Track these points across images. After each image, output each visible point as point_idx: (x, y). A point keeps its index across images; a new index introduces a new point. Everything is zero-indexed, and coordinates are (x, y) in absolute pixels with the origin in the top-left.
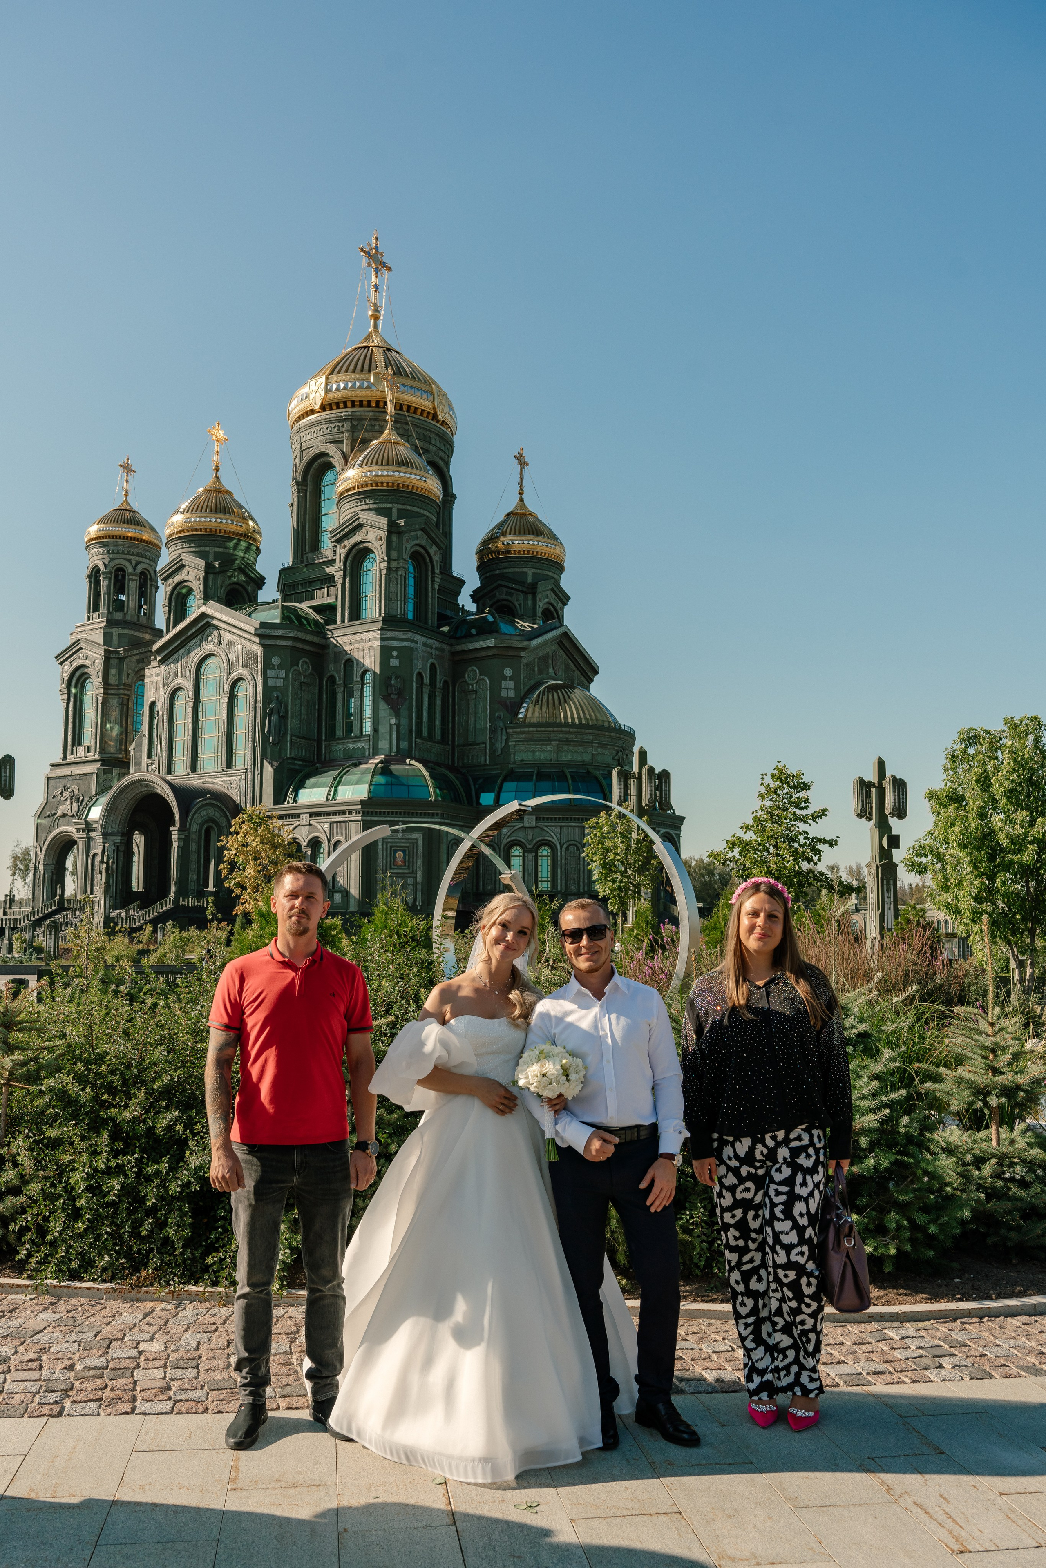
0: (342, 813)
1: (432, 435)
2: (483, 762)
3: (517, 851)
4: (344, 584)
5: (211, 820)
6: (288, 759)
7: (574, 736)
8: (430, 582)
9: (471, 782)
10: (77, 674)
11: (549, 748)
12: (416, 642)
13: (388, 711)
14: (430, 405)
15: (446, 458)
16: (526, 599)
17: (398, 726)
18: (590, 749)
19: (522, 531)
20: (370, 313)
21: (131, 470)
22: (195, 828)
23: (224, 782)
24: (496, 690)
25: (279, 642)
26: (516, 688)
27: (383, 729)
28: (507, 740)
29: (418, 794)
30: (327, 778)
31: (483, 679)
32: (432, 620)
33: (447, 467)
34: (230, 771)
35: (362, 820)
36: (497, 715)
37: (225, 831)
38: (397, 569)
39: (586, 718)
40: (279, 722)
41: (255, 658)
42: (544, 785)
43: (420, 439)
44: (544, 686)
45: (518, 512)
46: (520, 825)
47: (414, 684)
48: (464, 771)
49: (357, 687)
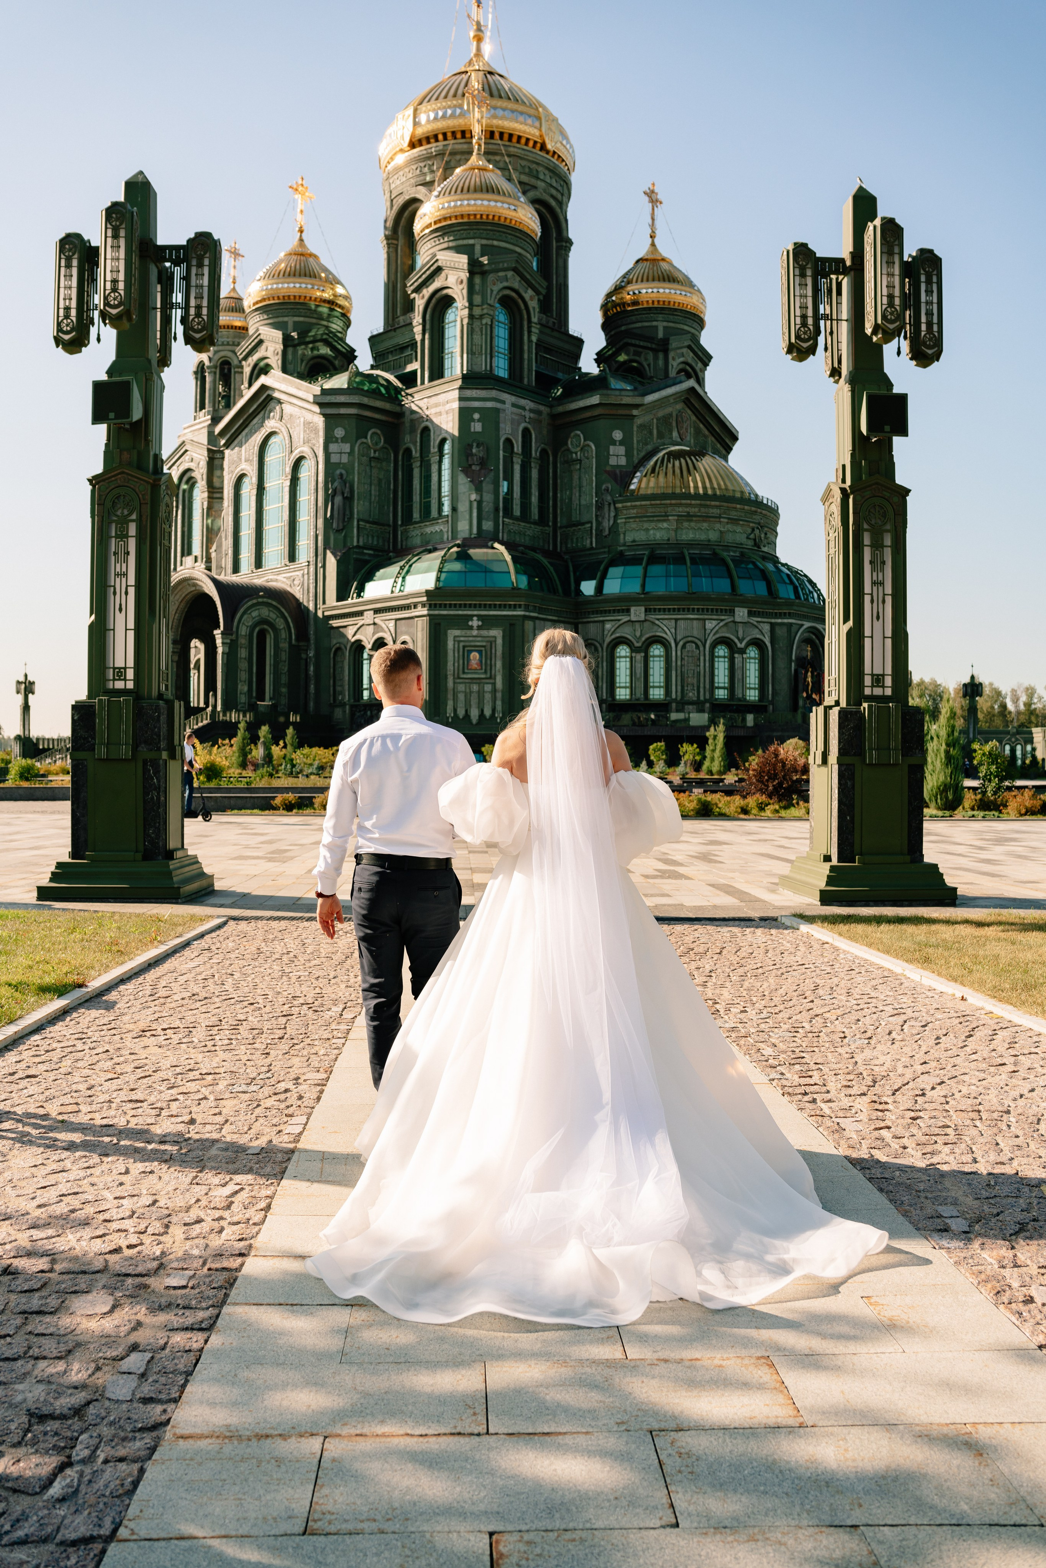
0: (407, 607)
1: (540, 169)
2: (588, 546)
3: (623, 651)
4: (423, 340)
5: (264, 621)
6: (354, 547)
7: (697, 510)
8: (526, 333)
9: (571, 569)
10: (186, 479)
11: (665, 525)
12: (503, 402)
13: (467, 485)
14: (537, 132)
15: (559, 196)
16: (656, 359)
17: (480, 503)
18: (717, 526)
19: (651, 278)
20: (472, 34)
21: (239, 255)
22: (243, 631)
23: (287, 578)
24: (603, 457)
25: (343, 411)
26: (628, 454)
27: (463, 507)
29: (503, 583)
30: (394, 569)
31: (589, 446)
32: (529, 378)
33: (561, 208)
34: (293, 566)
35: (429, 615)
36: (604, 487)
37: (284, 635)
38: (481, 317)
39: (713, 488)
40: (344, 504)
41: (316, 431)
42: (656, 569)
43: (524, 173)
44: (664, 452)
45: (649, 257)
46: (625, 619)
47: (501, 452)
48: (566, 557)
49: (435, 459)
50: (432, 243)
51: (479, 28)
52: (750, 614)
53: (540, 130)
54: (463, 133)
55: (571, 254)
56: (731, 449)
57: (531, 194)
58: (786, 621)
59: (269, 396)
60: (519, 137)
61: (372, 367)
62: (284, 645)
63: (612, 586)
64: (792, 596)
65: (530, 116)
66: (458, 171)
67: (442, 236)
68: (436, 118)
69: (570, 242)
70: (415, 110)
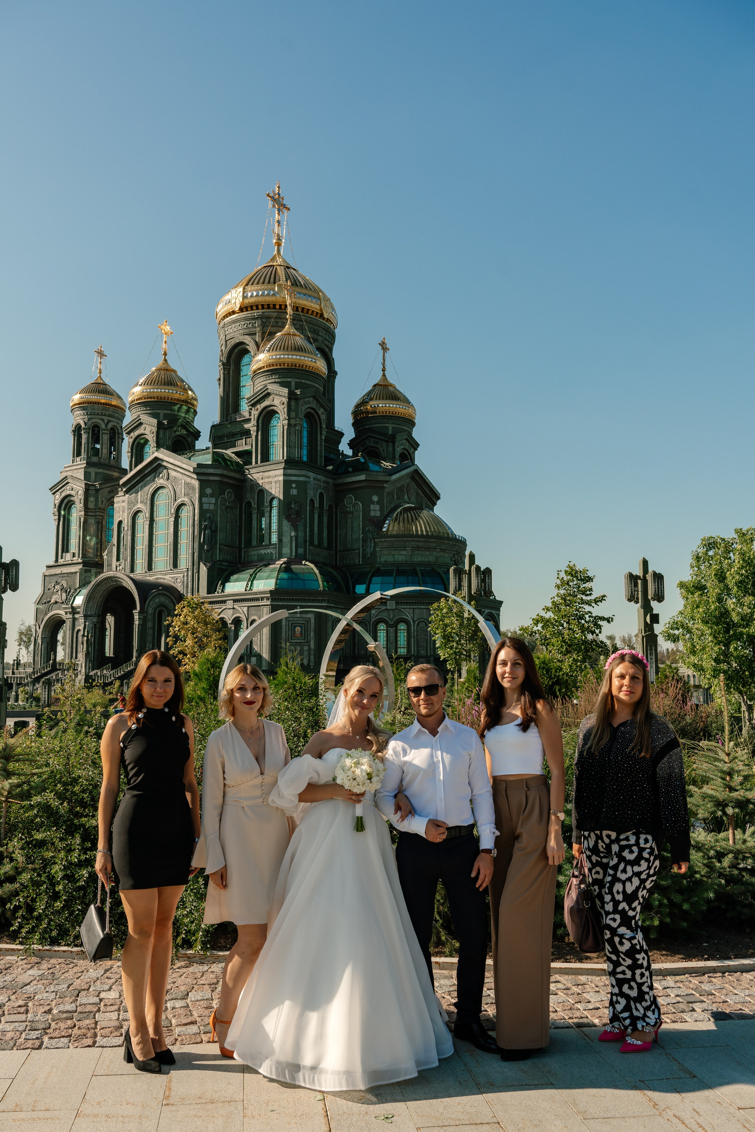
0: (257, 599)
2: (357, 563)
3: (382, 626)
4: (257, 436)
5: (162, 605)
6: (217, 561)
7: (423, 544)
8: (319, 434)
9: (349, 577)
10: (66, 501)
11: (404, 552)
12: (309, 477)
13: (289, 527)
14: (318, 307)
16: (388, 446)
17: (296, 537)
18: (434, 553)
19: (385, 397)
20: (275, 241)
21: (103, 355)
22: (150, 611)
23: (172, 578)
24: (366, 511)
25: (211, 478)
26: (381, 510)
27: (286, 540)
29: (311, 586)
30: (246, 575)
31: (357, 504)
32: (321, 461)
33: (330, 352)
34: (176, 570)
35: (271, 605)
36: (367, 529)
38: (295, 425)
39: (431, 531)
40: (211, 534)
41: (193, 489)
42: (401, 579)
44: (401, 508)
45: (382, 383)
46: (384, 608)
47: (308, 507)
48: (346, 570)
49: (266, 509)
50: (262, 379)
51: (279, 238)
53: (320, 306)
55: (336, 380)
56: (436, 504)
59: (160, 464)
60: (308, 310)
65: (314, 297)
66: (278, 335)
69: (336, 373)
70: (244, 289)
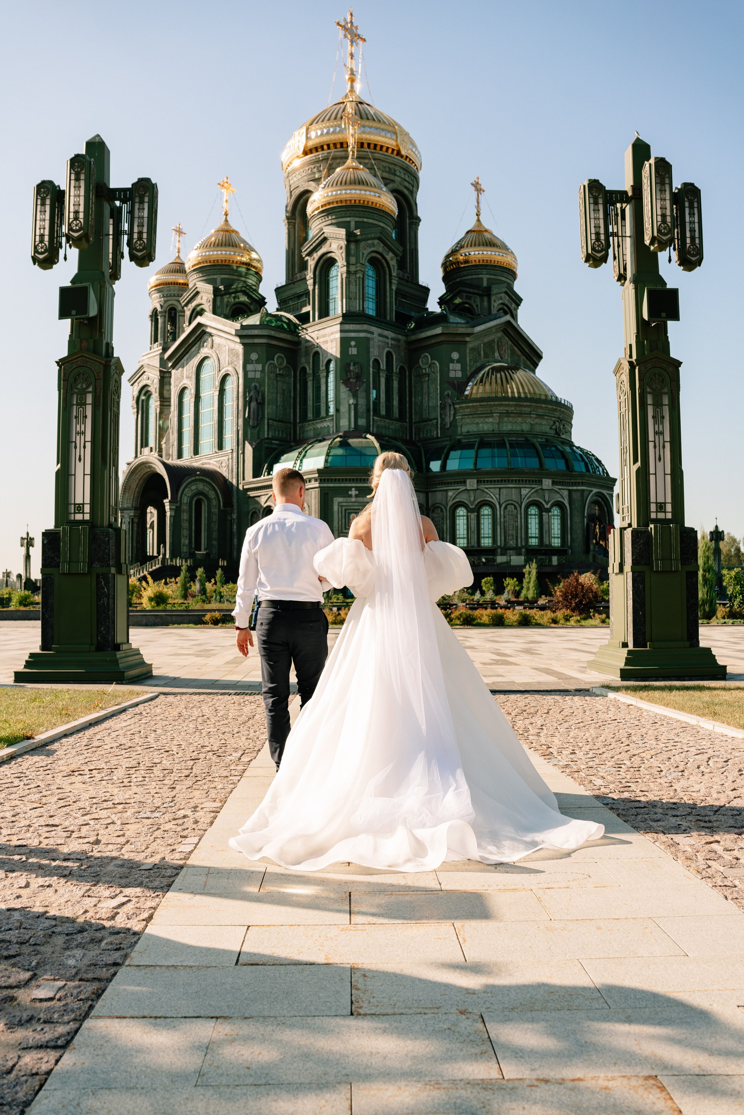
1: (397, 168)
2: (435, 436)
3: (461, 512)
4: (314, 290)
5: (200, 493)
6: (265, 439)
7: (513, 408)
8: (388, 284)
9: (423, 452)
10: (143, 392)
11: (491, 420)
12: (372, 333)
13: (347, 393)
14: (394, 143)
15: (410, 187)
16: (481, 302)
17: (356, 406)
18: (529, 420)
19: (478, 244)
20: (347, 77)
21: (182, 233)
22: (185, 500)
23: (217, 462)
24: (445, 371)
25: (256, 341)
26: (463, 369)
27: (344, 409)
28: (455, 415)
29: (369, 462)
30: (294, 454)
31: (434, 363)
32: (391, 316)
33: (412, 195)
34: (221, 453)
35: (320, 487)
36: (446, 393)
37: (214, 503)
38: (356, 272)
39: (525, 393)
40: (258, 408)
41: (237, 355)
42: (485, 452)
43: (385, 171)
44: (489, 367)
45: (476, 229)
46: (463, 488)
47: (371, 369)
48: (419, 444)
49: (323, 374)
50: (320, 221)
51: (352, 73)
52: (554, 483)
53: (396, 141)
54: (342, 144)
55: (420, 228)
56: (537, 365)
57: (391, 186)
58: (579, 488)
59: (203, 331)
60: (382, 147)
61: (278, 310)
62: (215, 510)
63: (453, 464)
64: (584, 470)
65: (389, 132)
66: (338, 170)
67: (327, 215)
68: (322, 134)
69: (419, 220)
70: (307, 129)
